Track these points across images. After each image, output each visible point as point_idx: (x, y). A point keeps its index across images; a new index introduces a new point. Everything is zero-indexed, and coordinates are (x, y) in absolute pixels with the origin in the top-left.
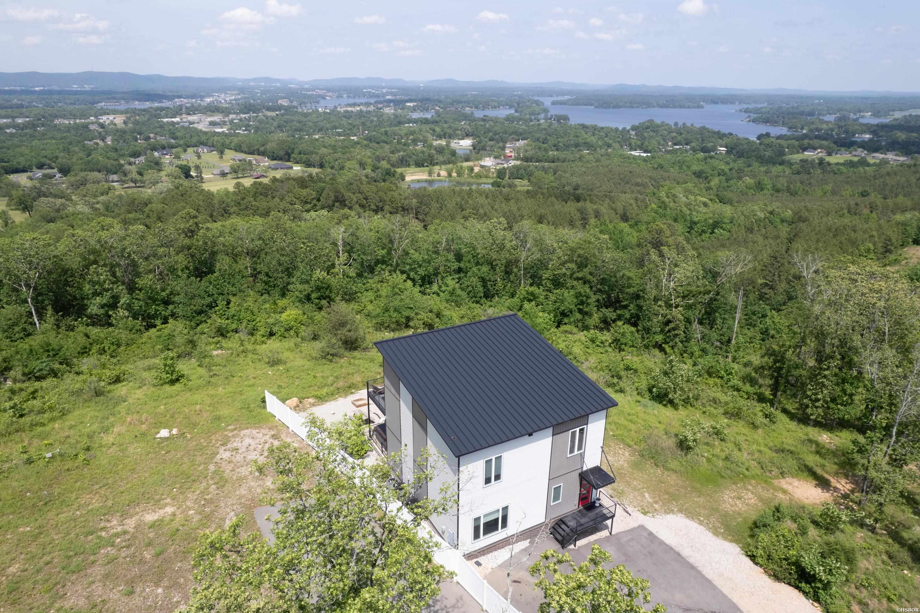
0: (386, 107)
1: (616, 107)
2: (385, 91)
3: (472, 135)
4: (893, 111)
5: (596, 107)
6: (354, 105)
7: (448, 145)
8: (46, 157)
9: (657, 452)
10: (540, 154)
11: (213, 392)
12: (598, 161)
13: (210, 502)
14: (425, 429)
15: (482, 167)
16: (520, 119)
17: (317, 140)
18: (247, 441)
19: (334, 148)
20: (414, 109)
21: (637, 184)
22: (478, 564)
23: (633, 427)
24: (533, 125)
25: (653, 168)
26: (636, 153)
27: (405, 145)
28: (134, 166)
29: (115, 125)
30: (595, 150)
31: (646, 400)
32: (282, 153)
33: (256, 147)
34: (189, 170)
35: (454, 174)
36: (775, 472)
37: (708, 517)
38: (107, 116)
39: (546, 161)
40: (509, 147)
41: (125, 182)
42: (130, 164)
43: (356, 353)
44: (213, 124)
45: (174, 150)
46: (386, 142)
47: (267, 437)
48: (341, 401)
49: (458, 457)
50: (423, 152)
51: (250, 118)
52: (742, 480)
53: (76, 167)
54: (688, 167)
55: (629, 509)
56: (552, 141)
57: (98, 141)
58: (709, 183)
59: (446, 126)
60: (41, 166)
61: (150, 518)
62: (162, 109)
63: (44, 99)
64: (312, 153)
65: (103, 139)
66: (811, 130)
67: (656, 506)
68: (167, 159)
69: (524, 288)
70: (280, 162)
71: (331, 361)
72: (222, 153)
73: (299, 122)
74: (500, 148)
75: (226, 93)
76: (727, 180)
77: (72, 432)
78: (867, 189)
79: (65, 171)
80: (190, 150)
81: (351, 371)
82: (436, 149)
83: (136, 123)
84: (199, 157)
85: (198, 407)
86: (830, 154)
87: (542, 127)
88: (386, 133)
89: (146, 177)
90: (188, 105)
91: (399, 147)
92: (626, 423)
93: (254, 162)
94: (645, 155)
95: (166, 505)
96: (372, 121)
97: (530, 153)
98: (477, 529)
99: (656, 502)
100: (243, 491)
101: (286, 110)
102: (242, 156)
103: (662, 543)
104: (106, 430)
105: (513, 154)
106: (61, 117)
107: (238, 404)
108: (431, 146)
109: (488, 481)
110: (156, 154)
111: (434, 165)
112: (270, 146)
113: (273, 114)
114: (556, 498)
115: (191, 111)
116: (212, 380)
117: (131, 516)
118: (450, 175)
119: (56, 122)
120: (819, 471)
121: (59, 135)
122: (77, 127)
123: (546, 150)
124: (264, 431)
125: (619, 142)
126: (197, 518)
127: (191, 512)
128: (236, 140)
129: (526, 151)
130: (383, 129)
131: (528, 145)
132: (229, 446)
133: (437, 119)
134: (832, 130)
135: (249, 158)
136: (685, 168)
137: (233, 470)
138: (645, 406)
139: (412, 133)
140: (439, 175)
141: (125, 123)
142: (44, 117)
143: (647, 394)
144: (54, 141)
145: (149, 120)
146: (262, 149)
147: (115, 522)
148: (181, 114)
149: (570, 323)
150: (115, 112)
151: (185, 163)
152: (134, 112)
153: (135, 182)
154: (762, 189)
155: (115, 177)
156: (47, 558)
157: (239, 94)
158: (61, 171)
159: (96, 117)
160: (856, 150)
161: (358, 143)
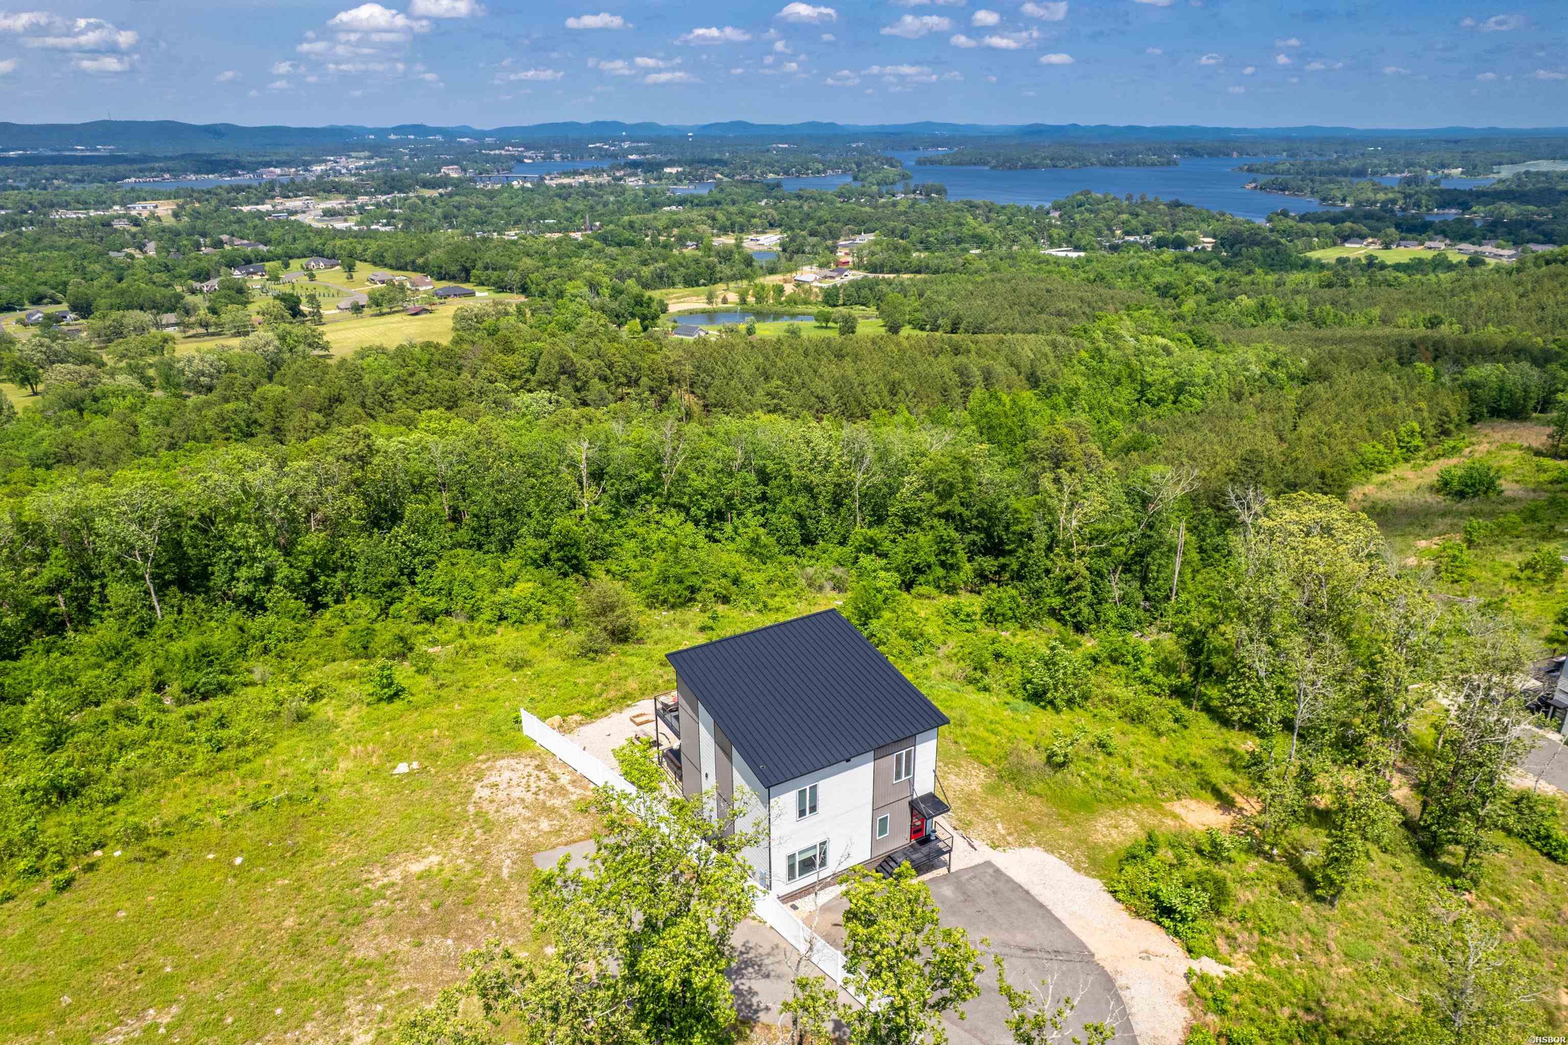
0: (630, 175)
1: (1029, 166)
2: (626, 145)
3: (780, 226)
4: (1500, 164)
5: (993, 168)
6: (575, 173)
7: (738, 246)
8: (45, 283)
9: (1019, 771)
10: (897, 258)
11: (446, 711)
12: (994, 269)
13: (478, 849)
14: (729, 757)
15: (799, 284)
16: (863, 194)
17: (514, 243)
18: (507, 774)
19: (543, 256)
20: (678, 178)
21: (1059, 314)
22: (795, 907)
23: (993, 739)
24: (884, 206)
25: (1088, 280)
26: (1058, 253)
27: (665, 246)
28: (200, 296)
29: (159, 219)
30: (991, 248)
31: (1019, 703)
32: (454, 269)
33: (409, 259)
34: (298, 301)
35: (751, 299)
36: (1169, 791)
37: (1071, 850)
38: (143, 203)
39: (907, 271)
40: (845, 246)
41: (188, 326)
42: (193, 292)
43: (628, 648)
44: (330, 213)
45: (268, 265)
46: (632, 243)
47: (530, 769)
48: (615, 717)
49: (768, 788)
50: (697, 261)
51: (394, 201)
52: (1124, 804)
53: (102, 302)
54: (1147, 278)
55: (976, 843)
56: (916, 232)
57: (131, 250)
58: (1179, 306)
59: (733, 209)
60: (38, 300)
61: (416, 868)
62: (239, 189)
63: (27, 173)
64: (507, 267)
65: (141, 247)
66: (1359, 204)
67: (1010, 839)
68: (255, 282)
69: (860, 532)
70: (452, 284)
71: (593, 659)
72: (350, 269)
73: (479, 207)
74: (827, 248)
75: (349, 157)
76: (1211, 301)
77: (289, 770)
78: (1439, 313)
79: (83, 309)
80: (295, 264)
81: (622, 674)
82: (718, 254)
83: (196, 215)
84: (312, 277)
85: (436, 732)
86: (1387, 247)
87: (900, 208)
88: (631, 225)
89: (225, 318)
90: (285, 180)
91: (654, 251)
92: (986, 734)
93: (408, 285)
94: (1074, 255)
95: (430, 853)
96: (605, 205)
97: (878, 259)
98: (791, 868)
99: (1010, 834)
100: (514, 835)
101: (456, 186)
102: (386, 273)
103: (1009, 880)
104: (330, 766)
105: (850, 259)
106: (61, 207)
107: (484, 726)
108: (709, 249)
109: (802, 813)
110: (237, 274)
111: (715, 283)
112: (435, 256)
113: (435, 193)
114: (882, 831)
115: (292, 189)
116: (440, 692)
117: (394, 867)
118: (743, 301)
119: (55, 215)
120: (1226, 789)
121: (63, 242)
122: (91, 225)
123: (906, 251)
124: (524, 761)
125: (1031, 234)
126: (468, 867)
127: (460, 861)
128: (374, 246)
129: (873, 254)
130: (626, 218)
131: (876, 243)
132: (486, 782)
133: (719, 196)
134: (1394, 202)
135: (399, 277)
136: (1142, 280)
137: (497, 811)
138: (1014, 710)
139: (677, 224)
140: (725, 301)
141: (176, 215)
142: (31, 207)
143: (1020, 693)
144: (55, 254)
145: (217, 210)
146: (420, 261)
147: (377, 874)
148: (273, 198)
149: (927, 583)
150: (156, 196)
151: (287, 289)
152: (190, 194)
153: (206, 326)
154: (1268, 316)
155: (171, 318)
156: (321, 912)
157: (371, 158)
158: (74, 308)
159: (123, 204)
160: (1430, 239)
161: (583, 246)
